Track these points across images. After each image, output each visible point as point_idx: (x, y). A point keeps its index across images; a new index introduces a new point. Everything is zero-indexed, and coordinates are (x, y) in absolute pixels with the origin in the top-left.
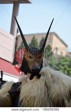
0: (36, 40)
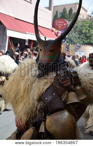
0: (66, 9)
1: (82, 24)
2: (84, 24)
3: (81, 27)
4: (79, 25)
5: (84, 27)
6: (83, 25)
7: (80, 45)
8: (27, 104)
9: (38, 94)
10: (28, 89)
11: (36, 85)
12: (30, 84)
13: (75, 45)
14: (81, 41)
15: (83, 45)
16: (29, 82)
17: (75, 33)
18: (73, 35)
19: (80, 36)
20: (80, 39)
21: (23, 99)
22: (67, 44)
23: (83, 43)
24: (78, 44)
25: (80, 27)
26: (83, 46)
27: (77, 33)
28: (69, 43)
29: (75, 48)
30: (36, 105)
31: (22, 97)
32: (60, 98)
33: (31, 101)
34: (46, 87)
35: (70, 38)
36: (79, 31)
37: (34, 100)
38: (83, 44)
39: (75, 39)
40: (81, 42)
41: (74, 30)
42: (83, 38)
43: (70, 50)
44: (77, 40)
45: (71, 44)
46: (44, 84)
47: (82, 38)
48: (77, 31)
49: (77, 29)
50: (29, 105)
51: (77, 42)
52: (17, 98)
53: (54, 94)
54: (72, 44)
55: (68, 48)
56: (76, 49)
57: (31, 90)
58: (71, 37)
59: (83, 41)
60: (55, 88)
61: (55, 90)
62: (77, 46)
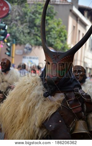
1: (35, 9)
2: (38, 9)
3: (33, 13)
4: (29, 11)
5: (37, 15)
6: (36, 12)
7: (30, 47)
8: (26, 131)
9: (42, 119)
10: (29, 113)
11: (39, 108)
12: (31, 106)
13: (22, 46)
14: (33, 39)
15: (35, 47)
16: (30, 104)
17: (22, 24)
18: (18, 29)
19: (30, 31)
20: (30, 36)
21: (22, 124)
22: (9, 44)
23: (36, 42)
24: (27, 45)
25: (31, 15)
26: (37, 48)
27: (25, 24)
28: (11, 42)
29: (21, 51)
30: (37, 132)
31: (21, 122)
32: (68, 127)
33: (31, 127)
34: (51, 112)
35: (13, 34)
36: (29, 22)
37: (36, 126)
38: (36, 45)
39: (22, 36)
40: (33, 41)
41: (19, 19)
42: (37, 35)
43: (14, 55)
44: (25, 37)
45: (14, 45)
46: (49, 108)
47: (34, 35)
48: (26, 22)
49: (25, 18)
50: (29, 132)
51: (25, 40)
52: (14, 122)
53: (60, 121)
54: (16, 45)
55: (9, 52)
56: (24, 55)
57: (32, 114)
58: (15, 33)
59: (35, 39)
60: (62, 114)
61: (62, 116)
62: (26, 48)
